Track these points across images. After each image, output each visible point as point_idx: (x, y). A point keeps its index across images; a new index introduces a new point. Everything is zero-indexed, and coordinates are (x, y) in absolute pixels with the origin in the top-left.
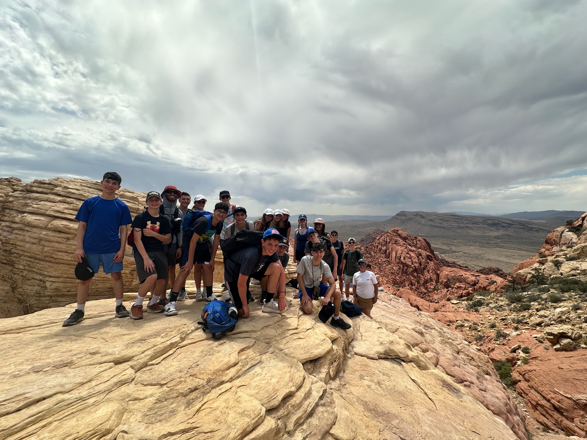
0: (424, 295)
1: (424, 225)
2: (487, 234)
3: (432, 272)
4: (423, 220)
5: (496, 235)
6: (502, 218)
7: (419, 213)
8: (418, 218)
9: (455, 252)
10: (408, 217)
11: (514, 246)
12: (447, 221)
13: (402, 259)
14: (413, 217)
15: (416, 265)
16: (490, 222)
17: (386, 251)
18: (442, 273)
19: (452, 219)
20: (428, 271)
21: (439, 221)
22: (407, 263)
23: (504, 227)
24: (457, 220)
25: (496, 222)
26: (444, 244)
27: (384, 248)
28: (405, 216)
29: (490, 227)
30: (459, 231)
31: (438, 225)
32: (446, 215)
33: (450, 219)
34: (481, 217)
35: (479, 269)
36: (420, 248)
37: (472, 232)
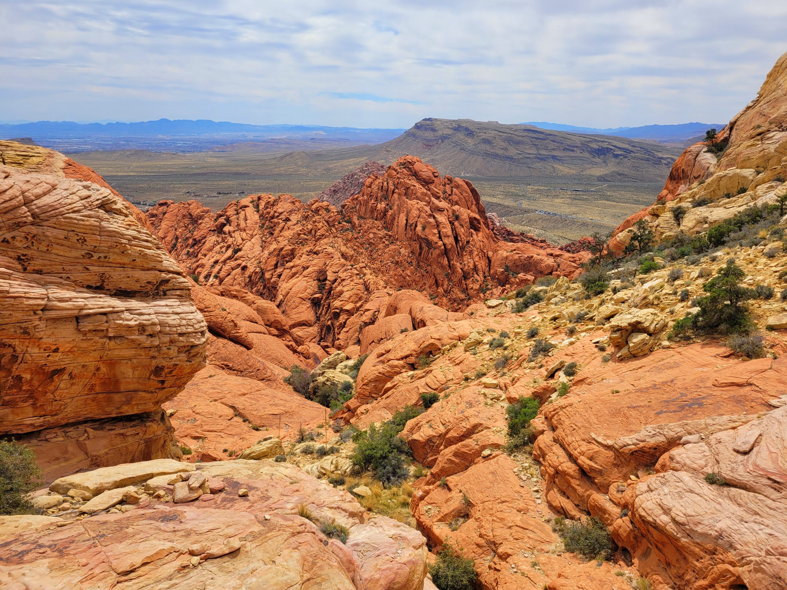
0: (459, 304)
1: (472, 153)
2: (588, 172)
3: (478, 255)
4: (470, 140)
5: (601, 173)
6: (615, 138)
7: (464, 125)
8: (461, 136)
9: (527, 211)
10: (440, 133)
11: (628, 195)
12: (518, 143)
13: (419, 228)
14: (450, 132)
15: (446, 241)
16: (594, 146)
17: (385, 212)
18: (497, 255)
19: (527, 140)
20: (471, 253)
21: (502, 143)
22: (430, 237)
23: (616, 156)
24: (537, 142)
25: (605, 145)
26: (507, 195)
27: (381, 206)
28: (434, 130)
29: (594, 157)
30: (539, 165)
31: (501, 152)
32: (516, 130)
33: (523, 139)
34: (581, 136)
35: (564, 243)
36: (457, 203)
37: (561, 168)
